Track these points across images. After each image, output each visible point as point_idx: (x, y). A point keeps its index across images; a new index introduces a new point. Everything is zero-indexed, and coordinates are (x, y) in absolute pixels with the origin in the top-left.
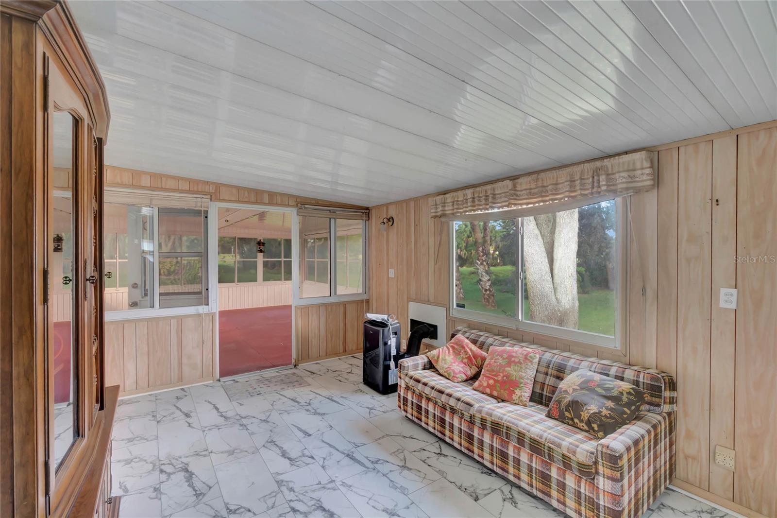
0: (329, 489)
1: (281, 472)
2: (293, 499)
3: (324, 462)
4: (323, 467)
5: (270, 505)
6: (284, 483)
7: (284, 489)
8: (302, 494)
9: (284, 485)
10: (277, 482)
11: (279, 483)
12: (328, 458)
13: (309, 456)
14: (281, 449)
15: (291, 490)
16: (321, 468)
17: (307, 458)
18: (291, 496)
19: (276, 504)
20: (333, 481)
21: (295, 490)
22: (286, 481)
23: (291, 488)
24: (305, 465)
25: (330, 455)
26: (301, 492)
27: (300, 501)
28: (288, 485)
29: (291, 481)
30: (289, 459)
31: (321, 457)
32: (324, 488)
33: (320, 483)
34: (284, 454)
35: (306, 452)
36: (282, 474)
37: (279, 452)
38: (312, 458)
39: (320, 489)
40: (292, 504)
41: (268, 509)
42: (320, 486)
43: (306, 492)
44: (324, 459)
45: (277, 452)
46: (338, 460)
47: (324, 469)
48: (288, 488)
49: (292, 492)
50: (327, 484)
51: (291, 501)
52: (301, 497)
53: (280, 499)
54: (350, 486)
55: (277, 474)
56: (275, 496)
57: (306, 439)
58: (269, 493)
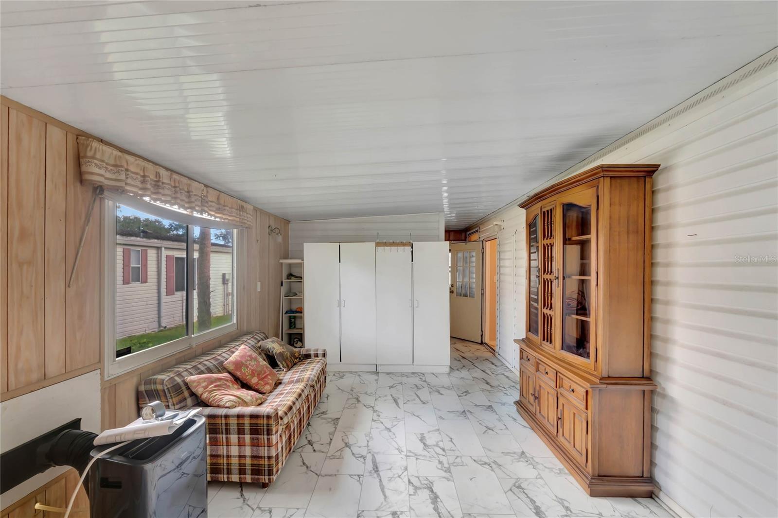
0: (413, 453)
1: (444, 479)
2: (441, 456)
3: (403, 473)
4: (406, 469)
5: (459, 458)
6: (444, 469)
7: (446, 465)
8: (434, 457)
9: (445, 468)
10: (450, 472)
11: (448, 470)
12: (397, 475)
13: (411, 484)
14: (436, 508)
15: (440, 462)
16: (408, 469)
17: (414, 484)
18: (442, 458)
19: (455, 457)
20: (406, 456)
21: (437, 461)
22: (442, 470)
23: (440, 463)
24: (420, 478)
25: (391, 478)
26: (433, 458)
27: (437, 454)
28: (442, 467)
29: (438, 469)
30: (432, 491)
31: (401, 479)
32: (416, 455)
33: (417, 459)
34: (435, 499)
35: (412, 491)
36: (444, 477)
37: (440, 505)
38: (410, 482)
39: (419, 456)
40: (444, 454)
41: (461, 457)
42: (418, 457)
43: (430, 457)
44: (399, 476)
45: (442, 505)
46: (389, 470)
47: (407, 467)
48: (443, 464)
49: (441, 460)
50: (413, 456)
51: (443, 456)
52: (435, 455)
53: (451, 460)
54: (397, 449)
55: (448, 480)
56: (454, 463)
57: (401, 510)
58: (458, 467)
